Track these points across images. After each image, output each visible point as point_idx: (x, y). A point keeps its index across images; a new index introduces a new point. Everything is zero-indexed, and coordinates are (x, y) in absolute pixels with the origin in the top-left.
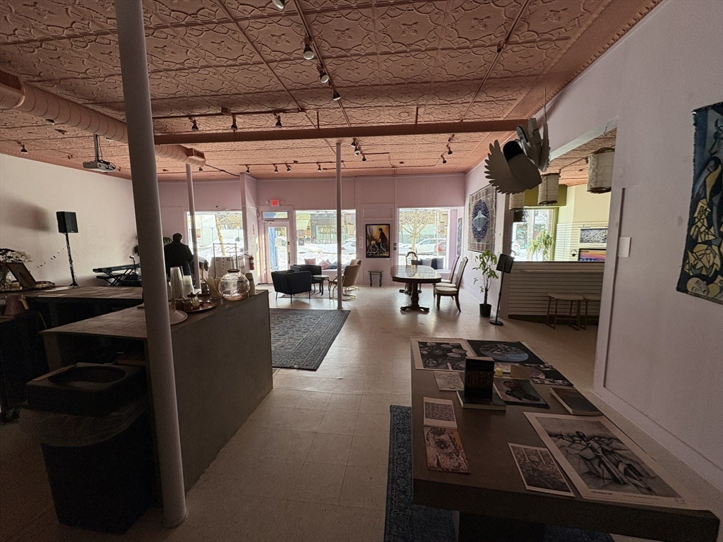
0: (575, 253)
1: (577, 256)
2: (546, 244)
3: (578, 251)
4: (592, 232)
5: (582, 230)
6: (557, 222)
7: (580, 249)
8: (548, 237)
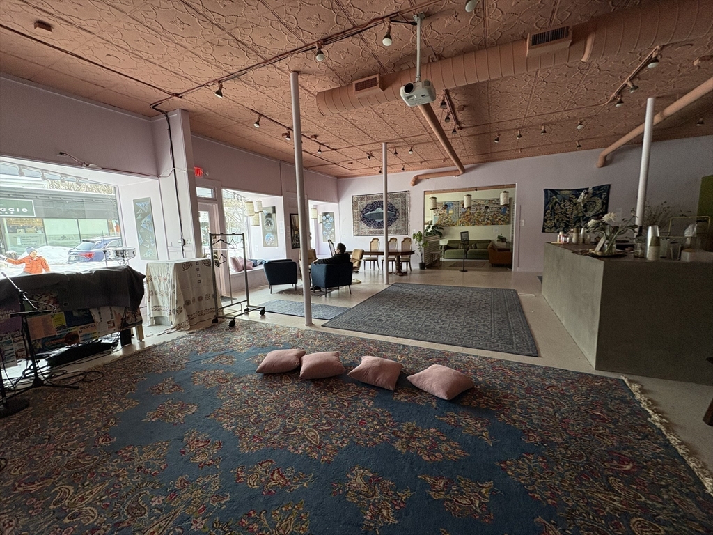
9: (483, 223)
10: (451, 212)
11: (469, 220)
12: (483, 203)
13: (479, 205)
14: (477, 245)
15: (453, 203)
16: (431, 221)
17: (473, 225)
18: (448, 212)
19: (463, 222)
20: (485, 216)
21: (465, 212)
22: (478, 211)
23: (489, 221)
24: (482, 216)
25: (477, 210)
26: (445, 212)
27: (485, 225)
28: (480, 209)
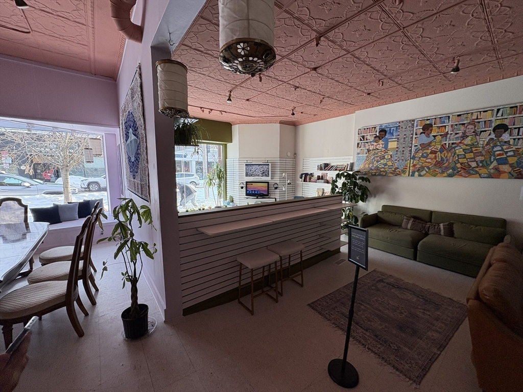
0: (243, 186)
1: (244, 188)
2: (219, 178)
3: (245, 184)
4: (254, 167)
5: (246, 165)
6: (226, 158)
7: (247, 182)
8: (221, 171)
9: (483, 171)
10: (392, 145)
11: (439, 164)
12: (488, 116)
13: (473, 123)
14: (456, 228)
15: (398, 126)
16: (352, 165)
17: (450, 176)
18: (386, 147)
19: (422, 168)
20: (491, 153)
21: (429, 144)
22: (468, 141)
23: (506, 168)
24: (476, 154)
25: (464, 136)
26: (380, 145)
27: (490, 176)
28: (476, 134)
